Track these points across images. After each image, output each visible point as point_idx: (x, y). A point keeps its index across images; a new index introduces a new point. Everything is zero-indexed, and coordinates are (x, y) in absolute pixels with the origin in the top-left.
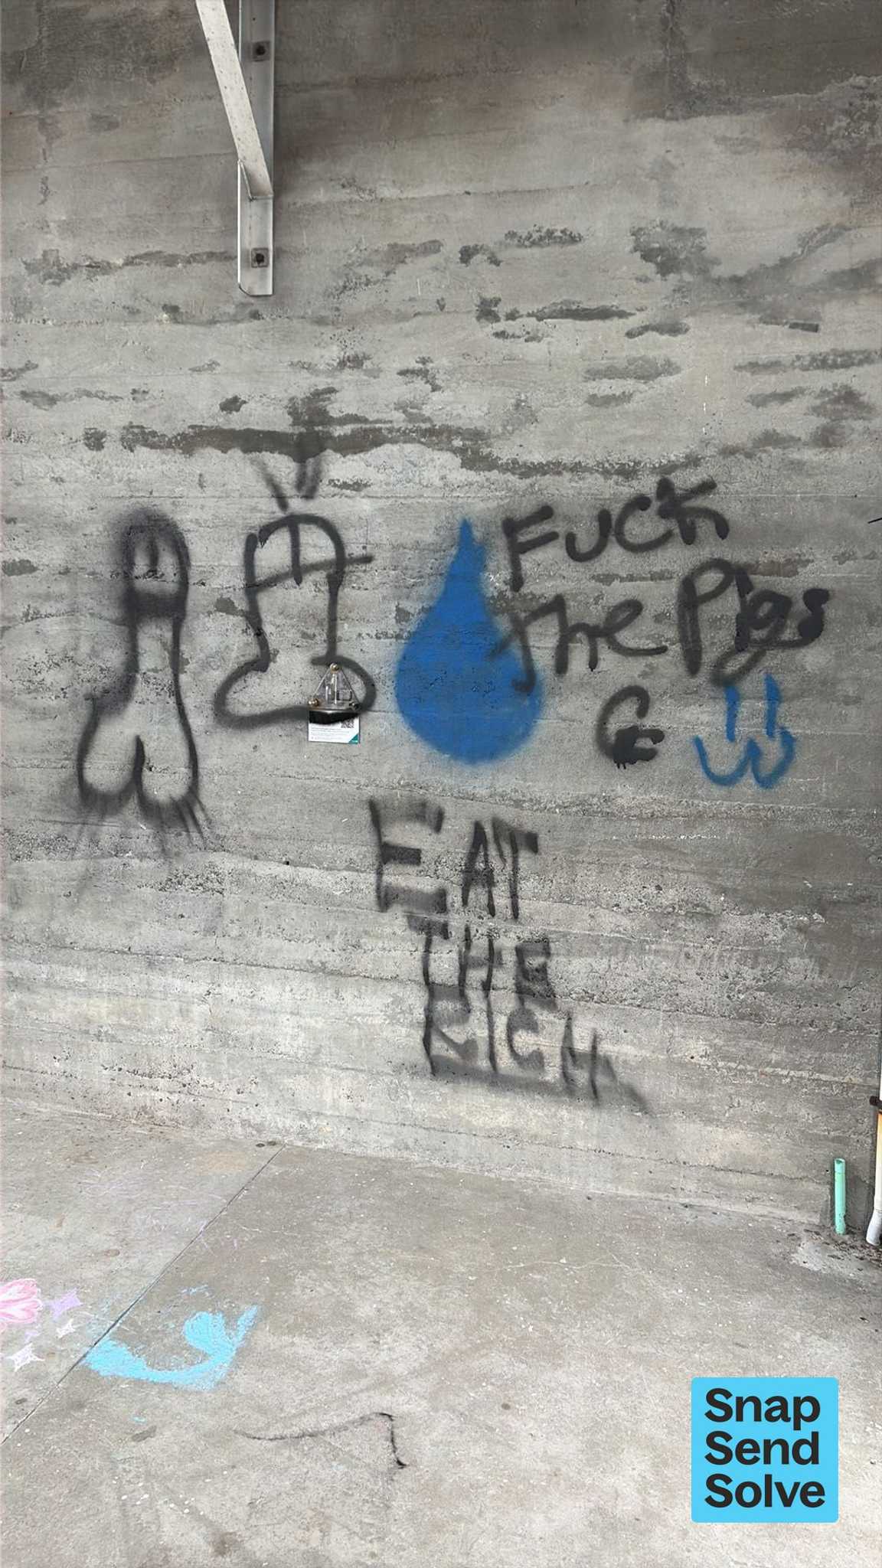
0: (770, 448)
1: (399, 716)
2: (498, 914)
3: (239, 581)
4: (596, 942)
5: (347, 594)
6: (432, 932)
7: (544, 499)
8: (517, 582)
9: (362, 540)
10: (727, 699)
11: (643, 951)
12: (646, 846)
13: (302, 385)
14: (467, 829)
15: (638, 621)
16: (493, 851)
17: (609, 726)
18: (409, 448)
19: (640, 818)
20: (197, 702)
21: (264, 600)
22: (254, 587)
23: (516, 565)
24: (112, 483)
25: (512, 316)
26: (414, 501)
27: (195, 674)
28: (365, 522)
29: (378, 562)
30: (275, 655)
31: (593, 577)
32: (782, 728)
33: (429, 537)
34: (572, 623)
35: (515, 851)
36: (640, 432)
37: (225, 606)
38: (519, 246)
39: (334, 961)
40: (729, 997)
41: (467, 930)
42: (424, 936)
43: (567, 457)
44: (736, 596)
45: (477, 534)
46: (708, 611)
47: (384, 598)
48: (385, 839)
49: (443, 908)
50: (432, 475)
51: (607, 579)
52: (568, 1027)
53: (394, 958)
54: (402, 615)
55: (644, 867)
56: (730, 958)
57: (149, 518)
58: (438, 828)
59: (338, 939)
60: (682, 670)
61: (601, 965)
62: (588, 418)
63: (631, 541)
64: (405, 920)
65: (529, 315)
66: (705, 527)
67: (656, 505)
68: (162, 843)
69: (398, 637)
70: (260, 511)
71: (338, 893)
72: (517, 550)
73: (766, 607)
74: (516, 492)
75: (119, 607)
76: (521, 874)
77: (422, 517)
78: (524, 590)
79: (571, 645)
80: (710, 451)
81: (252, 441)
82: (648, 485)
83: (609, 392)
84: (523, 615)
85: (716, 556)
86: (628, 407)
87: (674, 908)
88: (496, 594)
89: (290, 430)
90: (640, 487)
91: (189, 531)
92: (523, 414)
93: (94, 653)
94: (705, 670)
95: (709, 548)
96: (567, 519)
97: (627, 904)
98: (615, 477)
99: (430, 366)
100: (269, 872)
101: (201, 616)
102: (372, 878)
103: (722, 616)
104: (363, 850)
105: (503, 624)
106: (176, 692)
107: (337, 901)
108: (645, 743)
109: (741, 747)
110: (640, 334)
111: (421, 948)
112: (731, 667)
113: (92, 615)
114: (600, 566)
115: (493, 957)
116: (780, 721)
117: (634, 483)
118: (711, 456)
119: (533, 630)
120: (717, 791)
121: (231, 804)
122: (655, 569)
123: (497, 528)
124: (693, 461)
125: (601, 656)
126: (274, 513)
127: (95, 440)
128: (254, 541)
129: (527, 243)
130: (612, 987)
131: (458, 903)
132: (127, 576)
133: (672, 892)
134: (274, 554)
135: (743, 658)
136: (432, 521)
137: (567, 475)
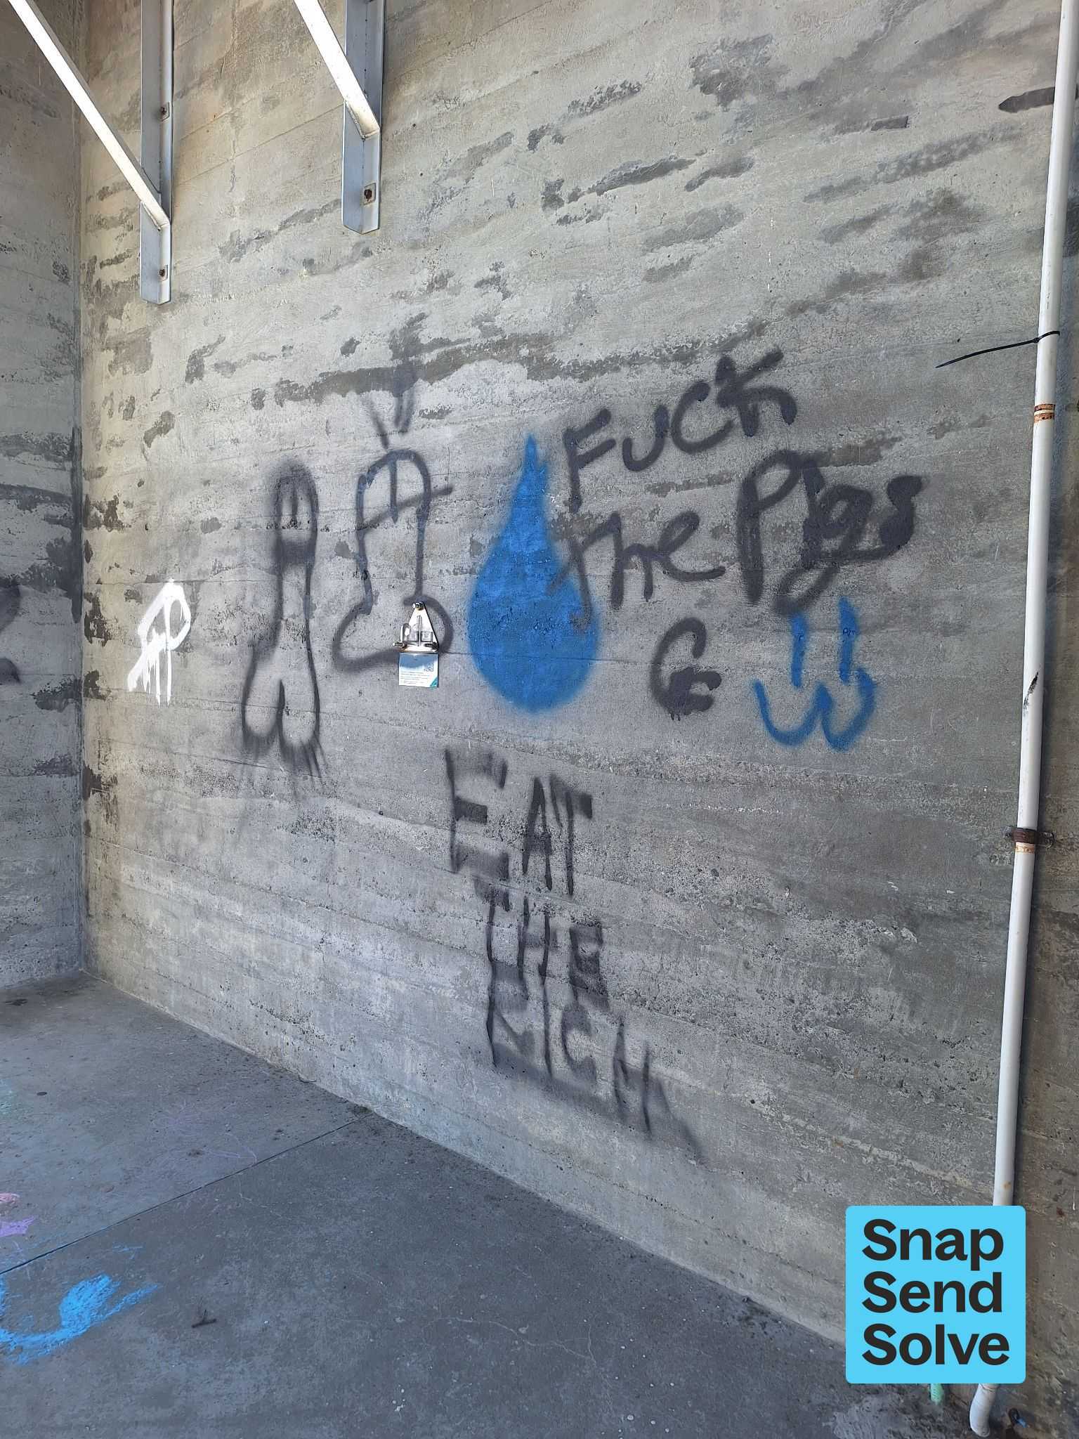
0: (847, 295)
1: (471, 658)
2: (554, 887)
3: (352, 525)
4: (648, 934)
5: (432, 527)
6: (496, 900)
7: (600, 403)
8: (575, 500)
9: (445, 471)
10: (792, 632)
11: (697, 952)
12: (701, 817)
13: (399, 315)
14: (528, 786)
15: (693, 538)
16: (550, 815)
17: (663, 668)
18: (484, 365)
19: (694, 781)
20: (320, 645)
21: (371, 541)
22: (363, 528)
23: (574, 481)
24: (268, 439)
25: (574, 197)
26: (487, 422)
27: (321, 619)
28: (447, 451)
29: (457, 493)
30: (376, 596)
31: (648, 489)
32: (860, 670)
33: (499, 460)
34: (627, 545)
35: (571, 815)
36: (697, 304)
37: (342, 550)
38: (581, 116)
39: (415, 921)
40: (795, 1028)
41: (526, 903)
42: (488, 905)
43: (625, 349)
44: (803, 496)
45: (541, 451)
46: (771, 518)
47: (461, 530)
48: (458, 793)
49: (505, 875)
50: (502, 392)
51: (661, 489)
52: (620, 1034)
53: (462, 926)
54: (475, 546)
55: (699, 844)
56: (796, 976)
57: (292, 469)
58: (502, 784)
59: (419, 901)
60: (741, 596)
61: (654, 963)
62: (646, 298)
63: (688, 439)
64: (472, 884)
65: (590, 191)
66: (769, 412)
67: (714, 391)
68: (294, 785)
69: (471, 572)
70: (369, 451)
71: (419, 849)
72: (577, 462)
73: (841, 507)
74: (576, 399)
75: (272, 557)
76: (576, 842)
77: (494, 439)
78: (582, 510)
79: (626, 571)
80: (778, 312)
81: (362, 381)
82: (706, 368)
83: (667, 262)
84: (580, 539)
85: (781, 448)
86: (687, 275)
87: (732, 901)
88: (556, 517)
89: (390, 365)
90: (698, 373)
91: (318, 478)
92: (584, 306)
93: (255, 603)
94: (768, 596)
95: (775, 438)
96: (625, 422)
97: (681, 890)
98: (672, 364)
99: (502, 270)
100: (368, 821)
101: (325, 560)
102: (447, 834)
103: (787, 524)
104: (440, 806)
105: (562, 551)
106: (306, 637)
107: (419, 858)
108: (701, 689)
109: (809, 694)
110: (700, 183)
111: (486, 918)
112: (797, 591)
113: (254, 565)
114: (655, 474)
115: (549, 937)
116: (858, 661)
117: (693, 368)
118: (779, 319)
119: (590, 556)
120: (781, 752)
121: (342, 750)
122: (712, 472)
123: (558, 443)
124: (757, 329)
125: (655, 584)
126: (378, 451)
127: (258, 400)
128: (365, 480)
129: (589, 109)
130: (664, 992)
131: (519, 873)
132: (276, 527)
133: (729, 880)
134: (378, 494)
135: (811, 577)
136: (501, 442)
137: (625, 370)
